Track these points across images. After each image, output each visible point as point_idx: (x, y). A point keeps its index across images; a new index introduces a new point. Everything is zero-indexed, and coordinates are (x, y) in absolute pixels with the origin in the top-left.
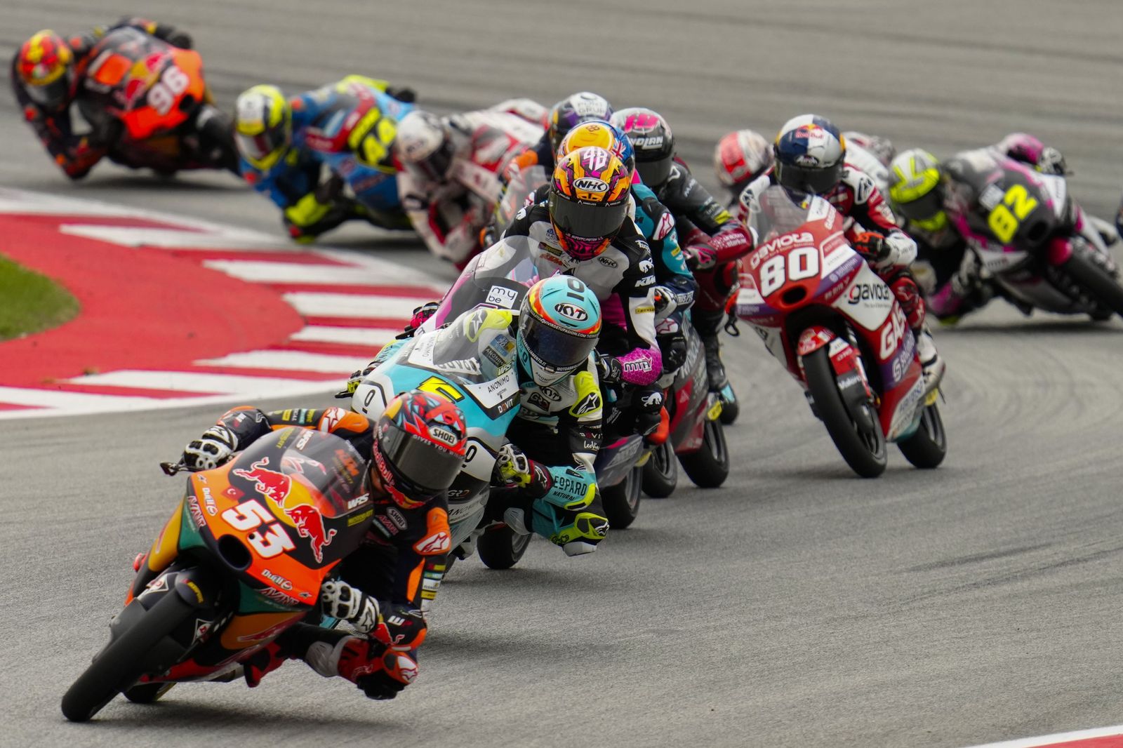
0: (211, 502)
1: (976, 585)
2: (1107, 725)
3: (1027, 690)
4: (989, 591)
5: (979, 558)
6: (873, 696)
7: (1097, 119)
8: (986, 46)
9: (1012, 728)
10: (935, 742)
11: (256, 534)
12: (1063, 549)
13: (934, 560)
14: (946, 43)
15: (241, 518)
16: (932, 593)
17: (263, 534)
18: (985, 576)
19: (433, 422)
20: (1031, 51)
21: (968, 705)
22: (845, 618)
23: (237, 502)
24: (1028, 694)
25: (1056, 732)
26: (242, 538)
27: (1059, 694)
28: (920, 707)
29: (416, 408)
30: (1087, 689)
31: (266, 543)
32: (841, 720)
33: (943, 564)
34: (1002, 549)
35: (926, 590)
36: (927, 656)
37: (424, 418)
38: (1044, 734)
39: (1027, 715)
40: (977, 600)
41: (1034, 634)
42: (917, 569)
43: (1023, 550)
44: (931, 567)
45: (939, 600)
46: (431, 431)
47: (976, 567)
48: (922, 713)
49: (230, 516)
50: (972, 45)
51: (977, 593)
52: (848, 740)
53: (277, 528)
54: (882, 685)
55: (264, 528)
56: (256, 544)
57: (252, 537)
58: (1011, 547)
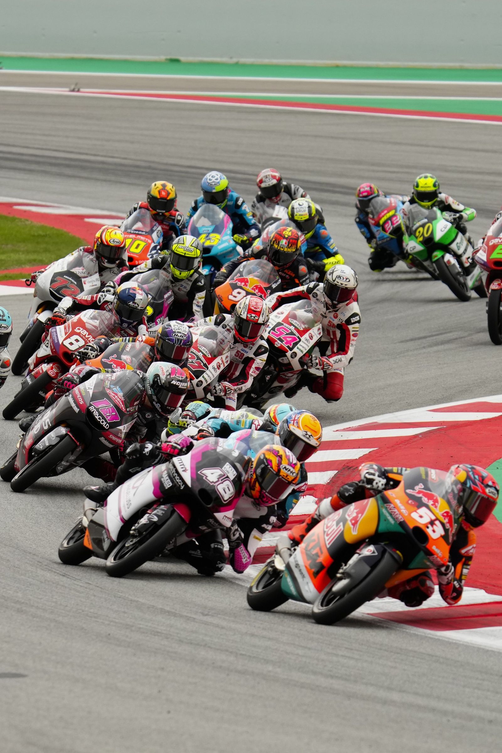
0: (402, 507)
1: (424, 347)
2: (472, 398)
3: (443, 386)
4: (429, 349)
5: (425, 337)
6: (386, 389)
7: (468, 172)
8: (427, 146)
9: (438, 400)
10: (409, 406)
11: (429, 526)
12: (456, 333)
13: (408, 338)
14: (412, 145)
15: (421, 517)
16: (408, 351)
17: (432, 526)
18: (428, 344)
19: (488, 486)
20: (444, 147)
21: (421, 392)
22: (375, 361)
23: (416, 508)
24: (443, 387)
25: (454, 401)
26: (423, 528)
27: (455, 387)
28: (403, 393)
29: (477, 477)
30: (465, 385)
31: (434, 531)
32: (374, 398)
33: (412, 340)
34: (434, 333)
35: (405, 350)
36: (406, 374)
37: (482, 483)
38: (449, 402)
39: (443, 395)
40: (424, 353)
41: (445, 365)
42: (402, 342)
43: (441, 334)
44: (407, 341)
45: (410, 353)
46: (487, 490)
47: (424, 340)
48: (404, 395)
49: (415, 515)
50: (422, 145)
51: (424, 350)
52: (377, 406)
53: (437, 523)
54: (389, 385)
55: (432, 523)
56: (429, 531)
57: (428, 527)
58: (437, 333)
